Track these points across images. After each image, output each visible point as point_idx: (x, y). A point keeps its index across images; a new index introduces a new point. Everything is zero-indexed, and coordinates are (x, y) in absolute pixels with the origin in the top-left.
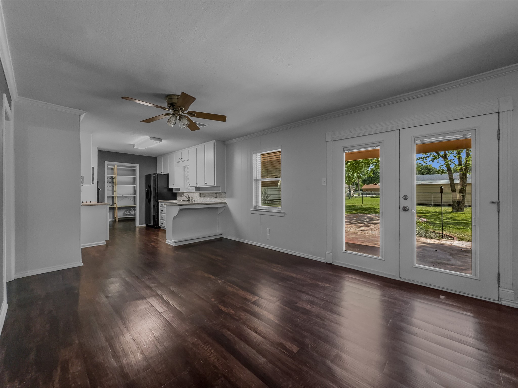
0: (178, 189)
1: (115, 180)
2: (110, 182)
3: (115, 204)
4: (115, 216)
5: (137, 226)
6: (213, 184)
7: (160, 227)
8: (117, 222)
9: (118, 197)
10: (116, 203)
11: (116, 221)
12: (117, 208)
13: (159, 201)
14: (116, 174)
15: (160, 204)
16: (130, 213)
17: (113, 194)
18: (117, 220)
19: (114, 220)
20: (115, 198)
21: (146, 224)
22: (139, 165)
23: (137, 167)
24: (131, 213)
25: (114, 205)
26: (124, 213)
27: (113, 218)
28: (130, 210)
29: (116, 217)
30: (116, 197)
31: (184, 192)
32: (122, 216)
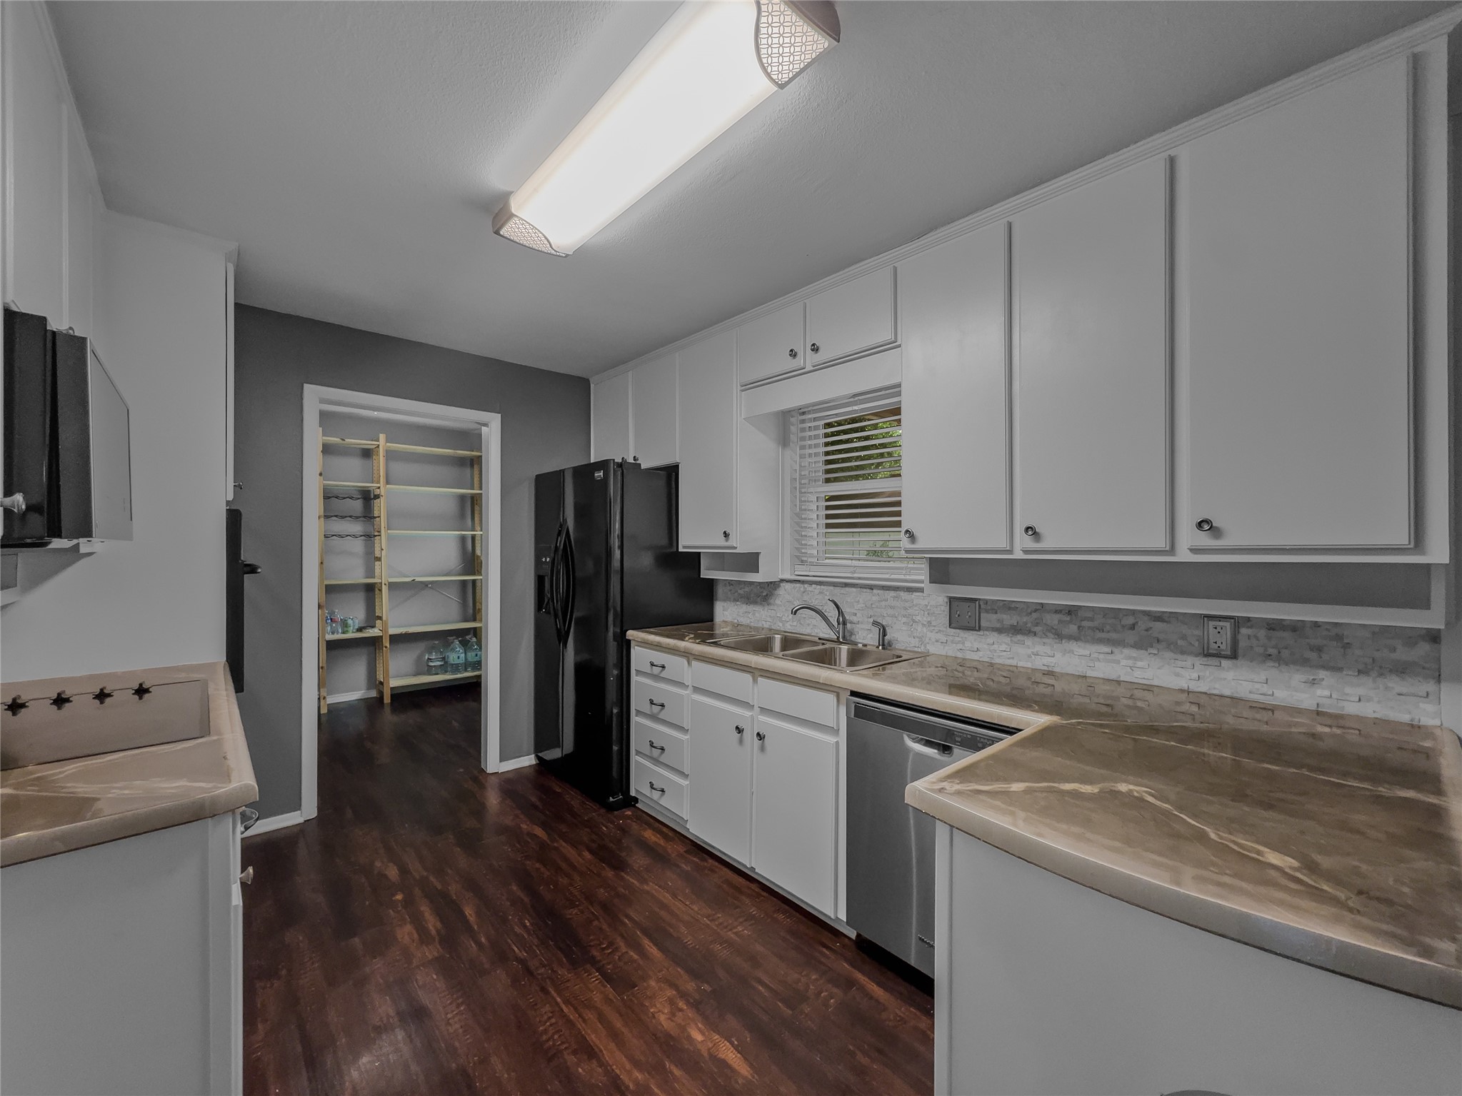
0: (750, 561)
1: (381, 508)
2: (357, 517)
3: (380, 618)
4: (380, 677)
5: (489, 770)
6: (1402, 536)
7: (636, 800)
8: (387, 710)
9: (392, 586)
10: (384, 618)
11: (380, 699)
12: (386, 643)
13: (631, 634)
14: (382, 480)
15: (640, 657)
16: (444, 659)
17: (370, 572)
18: (387, 700)
19: (374, 694)
20: (380, 590)
21: (538, 757)
22: (500, 415)
23: (492, 428)
24: (451, 658)
25: (373, 627)
26: (420, 658)
27: (369, 688)
28: (447, 645)
29: (381, 683)
30: (385, 589)
31: (782, 580)
32: (406, 675)
